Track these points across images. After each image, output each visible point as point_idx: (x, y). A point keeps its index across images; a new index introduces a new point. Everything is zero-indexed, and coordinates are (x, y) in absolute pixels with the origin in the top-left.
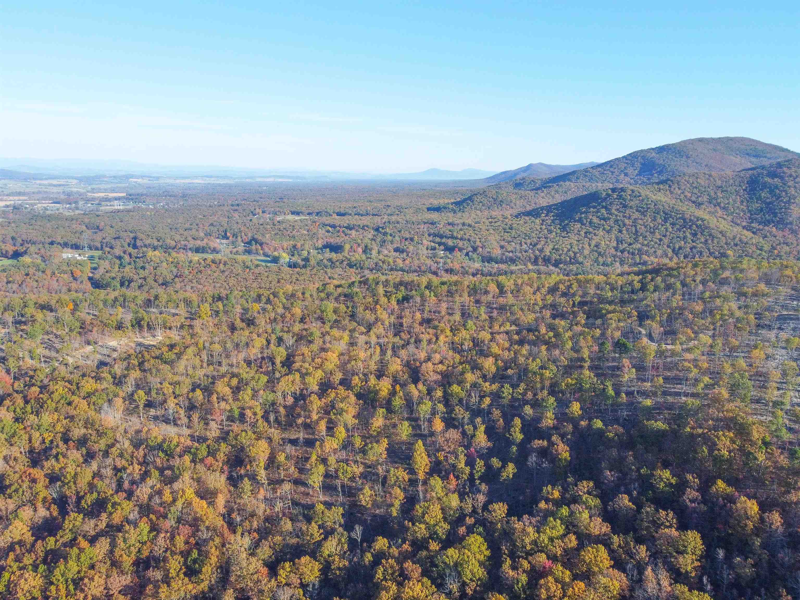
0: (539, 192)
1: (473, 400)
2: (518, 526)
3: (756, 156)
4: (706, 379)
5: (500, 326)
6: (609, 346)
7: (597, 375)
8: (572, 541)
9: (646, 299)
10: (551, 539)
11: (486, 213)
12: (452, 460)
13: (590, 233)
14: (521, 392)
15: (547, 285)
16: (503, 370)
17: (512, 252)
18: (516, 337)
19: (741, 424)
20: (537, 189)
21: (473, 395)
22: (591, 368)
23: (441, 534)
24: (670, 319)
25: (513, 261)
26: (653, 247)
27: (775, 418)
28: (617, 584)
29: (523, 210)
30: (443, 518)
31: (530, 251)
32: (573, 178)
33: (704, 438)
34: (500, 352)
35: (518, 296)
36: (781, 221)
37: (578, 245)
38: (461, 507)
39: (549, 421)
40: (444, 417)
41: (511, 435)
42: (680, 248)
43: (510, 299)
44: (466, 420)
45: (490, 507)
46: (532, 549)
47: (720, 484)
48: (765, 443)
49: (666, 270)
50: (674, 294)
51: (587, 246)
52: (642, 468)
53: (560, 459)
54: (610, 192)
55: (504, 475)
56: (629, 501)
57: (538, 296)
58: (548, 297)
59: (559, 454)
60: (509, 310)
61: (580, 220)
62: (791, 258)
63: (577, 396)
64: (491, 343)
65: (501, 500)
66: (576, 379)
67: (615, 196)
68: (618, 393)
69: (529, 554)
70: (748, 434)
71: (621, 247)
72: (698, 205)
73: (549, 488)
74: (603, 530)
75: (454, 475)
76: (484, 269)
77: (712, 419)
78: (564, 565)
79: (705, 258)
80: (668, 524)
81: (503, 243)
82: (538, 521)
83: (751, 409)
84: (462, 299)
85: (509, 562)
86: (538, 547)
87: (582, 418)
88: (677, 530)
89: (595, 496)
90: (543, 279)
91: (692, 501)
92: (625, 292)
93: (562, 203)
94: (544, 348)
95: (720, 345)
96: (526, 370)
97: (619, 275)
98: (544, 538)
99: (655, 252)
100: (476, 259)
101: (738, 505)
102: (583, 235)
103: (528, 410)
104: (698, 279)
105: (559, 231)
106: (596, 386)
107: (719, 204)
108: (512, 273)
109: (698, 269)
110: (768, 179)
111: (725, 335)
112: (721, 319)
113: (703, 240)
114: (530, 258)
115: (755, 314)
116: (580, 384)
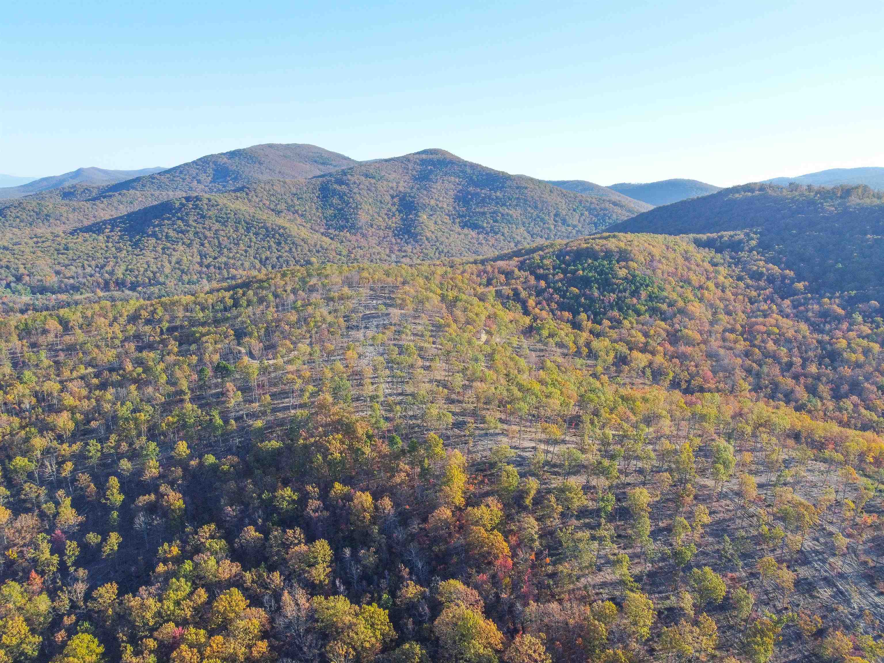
0: (97, 202)
1: (49, 470)
2: (134, 602)
3: (323, 164)
4: (311, 388)
5: (71, 371)
6: (209, 372)
7: (201, 406)
8: (202, 595)
9: (240, 315)
10: (178, 603)
11: (28, 231)
12: (30, 553)
13: (168, 248)
14: (113, 445)
15: (126, 314)
16: (84, 424)
17: (73, 278)
18: (95, 381)
19: (347, 424)
20: (94, 199)
21: (48, 464)
22: (193, 400)
23: (30, 653)
24: (268, 332)
25: (76, 289)
26: (240, 259)
27: (374, 411)
28: (256, 622)
29: (79, 225)
30: (30, 630)
31: (97, 275)
32: (139, 185)
33: (316, 447)
34: (78, 403)
35: (90, 331)
36: (353, 226)
37: (156, 264)
38: (54, 608)
39: (153, 470)
40: (8, 502)
41: (108, 499)
42: (267, 258)
43: (80, 336)
44: (42, 498)
45: (94, 594)
46: (156, 623)
47: (338, 486)
48: (369, 437)
49: (256, 282)
50: (268, 307)
51: (166, 264)
52: (264, 492)
53: (173, 510)
54: (184, 201)
55: (107, 549)
56: (256, 531)
57: (117, 328)
58: (128, 327)
59: (171, 505)
60: (81, 349)
61: (154, 235)
62: (366, 261)
63: (181, 434)
64: (63, 394)
65: (109, 580)
66: (178, 416)
67: (191, 206)
68: (226, 422)
69: (152, 630)
70: (354, 431)
71: (206, 262)
72: (278, 213)
73: (166, 546)
74: (233, 571)
75: (36, 571)
76: (37, 303)
77: (322, 426)
78: (197, 626)
79: (292, 267)
80: (296, 541)
81: (58, 268)
82: (159, 588)
83: (353, 407)
84: (10, 345)
85: (130, 648)
86: (162, 617)
87: (191, 457)
88: (306, 544)
89: (220, 538)
90: (120, 307)
91: (315, 511)
92: (217, 311)
93: (129, 215)
94: (133, 387)
95: (318, 351)
96: (115, 418)
97: (207, 293)
98: (169, 605)
99: (242, 265)
100: (23, 291)
101: (355, 501)
102: (161, 251)
103: (125, 464)
104: (289, 288)
105: (130, 249)
106: (202, 418)
107: (297, 212)
108: (76, 303)
109: (287, 279)
110: (336, 186)
111: (321, 341)
112: (315, 325)
113: (287, 249)
114: (98, 284)
115: (344, 317)
116: (183, 420)
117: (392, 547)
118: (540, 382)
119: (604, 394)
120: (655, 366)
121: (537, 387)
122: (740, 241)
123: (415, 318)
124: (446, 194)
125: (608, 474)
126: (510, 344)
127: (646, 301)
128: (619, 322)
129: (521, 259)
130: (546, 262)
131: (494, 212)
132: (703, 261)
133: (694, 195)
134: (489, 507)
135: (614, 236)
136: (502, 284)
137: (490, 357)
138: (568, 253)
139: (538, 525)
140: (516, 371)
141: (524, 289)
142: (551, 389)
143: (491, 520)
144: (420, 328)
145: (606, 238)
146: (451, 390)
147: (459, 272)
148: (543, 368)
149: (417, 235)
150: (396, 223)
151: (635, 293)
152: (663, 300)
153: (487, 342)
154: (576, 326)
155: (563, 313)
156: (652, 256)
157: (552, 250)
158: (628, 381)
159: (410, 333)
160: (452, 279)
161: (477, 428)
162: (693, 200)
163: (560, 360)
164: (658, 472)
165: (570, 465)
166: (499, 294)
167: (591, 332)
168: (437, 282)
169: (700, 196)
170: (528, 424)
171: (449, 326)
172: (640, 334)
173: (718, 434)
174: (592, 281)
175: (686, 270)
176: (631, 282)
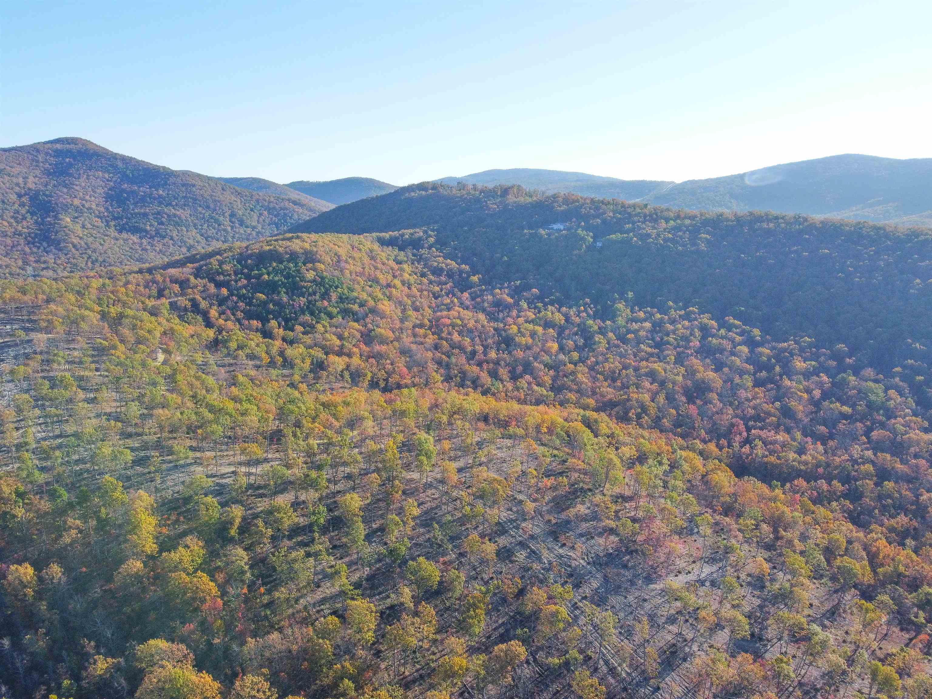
27: (23, 462)
48: (21, 495)
101: (10, 577)
117: (69, 622)
118: (232, 400)
119: (304, 403)
120: (352, 368)
121: (230, 406)
122: (420, 239)
123: (68, 342)
124: (94, 192)
125: (317, 485)
126: (193, 361)
127: (337, 302)
128: (312, 327)
129: (196, 265)
130: (226, 267)
131: (158, 213)
132: (388, 259)
133: (374, 194)
134: (189, 547)
135: (298, 237)
136: (176, 295)
137: (171, 379)
138: (250, 256)
139: (248, 555)
140: (204, 392)
141: (204, 299)
142: (246, 405)
143: (193, 561)
144: (76, 353)
145: (289, 239)
146: (126, 422)
147: (121, 284)
148: (234, 384)
149: (59, 243)
150: (28, 227)
151: (325, 296)
152: (354, 300)
153: (165, 363)
154: (267, 334)
155: (251, 322)
156: (339, 256)
157: (231, 254)
158: (327, 386)
159: (63, 361)
160: (112, 292)
161: (164, 462)
162: (373, 199)
163: (253, 373)
164: (366, 474)
165: (276, 484)
166: (173, 306)
167: (284, 340)
168: (94, 297)
169: (379, 195)
170: (224, 447)
171: (115, 348)
172: (334, 338)
173: (418, 427)
174: (280, 286)
175: (373, 269)
176: (320, 284)
